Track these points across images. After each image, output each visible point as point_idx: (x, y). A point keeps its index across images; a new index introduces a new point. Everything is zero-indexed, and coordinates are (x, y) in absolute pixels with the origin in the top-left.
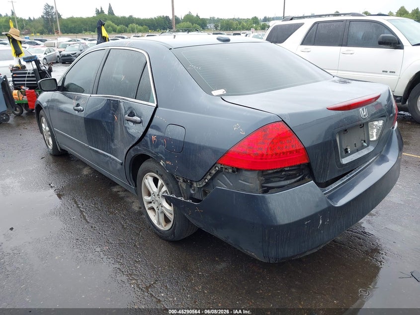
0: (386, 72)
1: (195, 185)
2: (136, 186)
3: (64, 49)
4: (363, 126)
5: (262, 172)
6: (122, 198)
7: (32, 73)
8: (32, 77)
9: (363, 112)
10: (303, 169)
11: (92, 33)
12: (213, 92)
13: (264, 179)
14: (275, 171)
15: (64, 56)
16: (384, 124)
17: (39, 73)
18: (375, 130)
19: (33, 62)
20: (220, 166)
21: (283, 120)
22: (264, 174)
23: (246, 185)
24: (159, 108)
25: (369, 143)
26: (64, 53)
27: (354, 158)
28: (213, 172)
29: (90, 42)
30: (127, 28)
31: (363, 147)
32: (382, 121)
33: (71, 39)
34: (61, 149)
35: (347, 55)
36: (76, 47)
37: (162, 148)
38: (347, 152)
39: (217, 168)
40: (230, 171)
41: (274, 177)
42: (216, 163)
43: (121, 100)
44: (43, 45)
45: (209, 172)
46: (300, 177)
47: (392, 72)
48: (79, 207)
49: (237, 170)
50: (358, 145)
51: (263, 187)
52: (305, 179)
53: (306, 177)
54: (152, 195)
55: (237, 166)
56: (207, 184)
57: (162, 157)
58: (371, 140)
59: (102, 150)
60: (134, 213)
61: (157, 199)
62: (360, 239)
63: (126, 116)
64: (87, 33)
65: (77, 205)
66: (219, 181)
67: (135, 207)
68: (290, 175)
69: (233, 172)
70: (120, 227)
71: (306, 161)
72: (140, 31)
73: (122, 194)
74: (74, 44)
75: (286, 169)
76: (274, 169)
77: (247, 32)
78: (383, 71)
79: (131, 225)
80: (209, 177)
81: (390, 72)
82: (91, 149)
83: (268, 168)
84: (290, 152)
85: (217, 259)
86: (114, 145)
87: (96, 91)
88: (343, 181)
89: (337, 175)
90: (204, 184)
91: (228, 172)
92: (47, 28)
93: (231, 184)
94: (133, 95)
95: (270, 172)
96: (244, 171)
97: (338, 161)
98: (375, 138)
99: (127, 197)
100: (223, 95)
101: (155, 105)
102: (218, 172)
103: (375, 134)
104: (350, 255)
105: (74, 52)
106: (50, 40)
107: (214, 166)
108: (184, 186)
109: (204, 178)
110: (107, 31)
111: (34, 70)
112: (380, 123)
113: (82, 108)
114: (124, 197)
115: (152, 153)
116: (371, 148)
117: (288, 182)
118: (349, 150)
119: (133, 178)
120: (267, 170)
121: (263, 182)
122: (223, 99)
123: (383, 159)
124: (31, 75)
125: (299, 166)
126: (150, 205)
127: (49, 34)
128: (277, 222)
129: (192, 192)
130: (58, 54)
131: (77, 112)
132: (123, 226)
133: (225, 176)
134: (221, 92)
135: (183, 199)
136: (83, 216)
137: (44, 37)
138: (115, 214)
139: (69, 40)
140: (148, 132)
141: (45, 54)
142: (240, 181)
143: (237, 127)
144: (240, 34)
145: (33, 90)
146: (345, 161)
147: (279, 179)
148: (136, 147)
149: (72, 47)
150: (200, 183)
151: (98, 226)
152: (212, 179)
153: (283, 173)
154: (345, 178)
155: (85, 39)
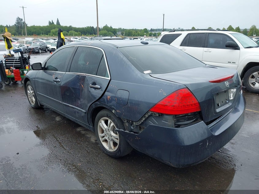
0: (230, 62)
1: (134, 123)
2: (94, 126)
3: (30, 45)
4: (226, 92)
5: (175, 116)
6: (84, 135)
7: (18, 59)
8: (18, 61)
9: (227, 84)
10: (197, 115)
11: (46, 35)
12: (144, 72)
13: (176, 120)
14: (183, 115)
15: (30, 49)
16: (237, 91)
17: (23, 59)
18: (232, 94)
19: (19, 53)
20: (151, 113)
21: (187, 87)
22: (177, 117)
23: (166, 123)
24: (112, 80)
25: (229, 100)
26: (30, 47)
27: (222, 109)
28: (147, 116)
29: (46, 41)
30: (68, 33)
31: (226, 103)
32: (235, 89)
33: (34, 39)
34: (40, 105)
35: (207, 53)
36: (37, 44)
37: (114, 103)
38: (218, 105)
39: (149, 114)
40: (157, 115)
41: (181, 119)
42: (149, 111)
43: (87, 76)
44: (17, 42)
45: (144, 116)
46: (195, 119)
47: (234, 63)
48: (58, 141)
49: (161, 115)
50: (224, 102)
51: (175, 124)
52: (198, 120)
53: (199, 119)
54: (105, 132)
55: (162, 112)
56: (142, 123)
57: (114, 108)
58: (230, 99)
59: (72, 105)
60: (93, 144)
61: (108, 132)
62: (229, 157)
63: (91, 85)
64: (43, 35)
65: (56, 139)
66: (149, 121)
67: (93, 140)
68: (190, 118)
69: (159, 116)
70: (86, 152)
71: (199, 110)
72: (76, 35)
73: (83, 132)
74: (36, 42)
75: (189, 114)
76: (183, 114)
77: (142, 37)
78: (228, 62)
79: (92, 151)
80: (144, 119)
81: (232, 63)
82: (64, 104)
83: (180, 114)
84: (191, 105)
85: (148, 170)
86: (80, 102)
87: (69, 71)
88: (217, 122)
89: (214, 119)
90: (141, 123)
91: (156, 116)
92: (17, 32)
93: (157, 123)
94: (94, 73)
95: (181, 116)
96: (165, 116)
97: (215, 110)
98: (232, 98)
99: (86, 134)
100: (150, 73)
101: (109, 79)
102: (149, 116)
103: (232, 96)
104: (225, 167)
105: (36, 47)
106: (21, 39)
107: (147, 112)
108: (127, 124)
109: (141, 119)
110: (64, 35)
111: (20, 57)
112: (234, 90)
113: (59, 80)
114: (85, 134)
115: (107, 106)
116: (230, 104)
117: (189, 122)
118: (219, 104)
119: (92, 121)
120: (179, 115)
121: (175, 121)
122: (150, 76)
123: (236, 110)
124: (17, 60)
125: (195, 113)
126: (104, 138)
127: (19, 35)
128: (184, 144)
129: (132, 128)
130: (26, 48)
131: (55, 83)
132: (88, 151)
133: (153, 119)
134: (149, 72)
135: (128, 132)
136: (62, 145)
137: (17, 37)
138: (81, 144)
139: (32, 39)
140: (105, 94)
141: (18, 47)
142: (163, 121)
143: (161, 91)
144: (137, 39)
145: (18, 70)
146: (218, 110)
147: (184, 120)
148: (96, 102)
149: (35, 44)
150: (138, 123)
151: (72, 152)
152: (145, 120)
153: (186, 117)
154: (218, 120)
155: (42, 39)
